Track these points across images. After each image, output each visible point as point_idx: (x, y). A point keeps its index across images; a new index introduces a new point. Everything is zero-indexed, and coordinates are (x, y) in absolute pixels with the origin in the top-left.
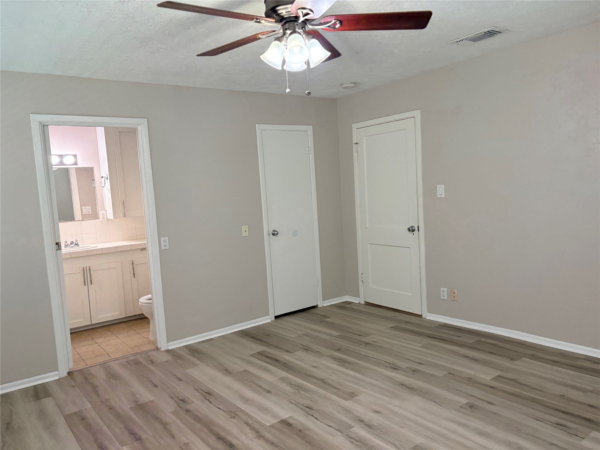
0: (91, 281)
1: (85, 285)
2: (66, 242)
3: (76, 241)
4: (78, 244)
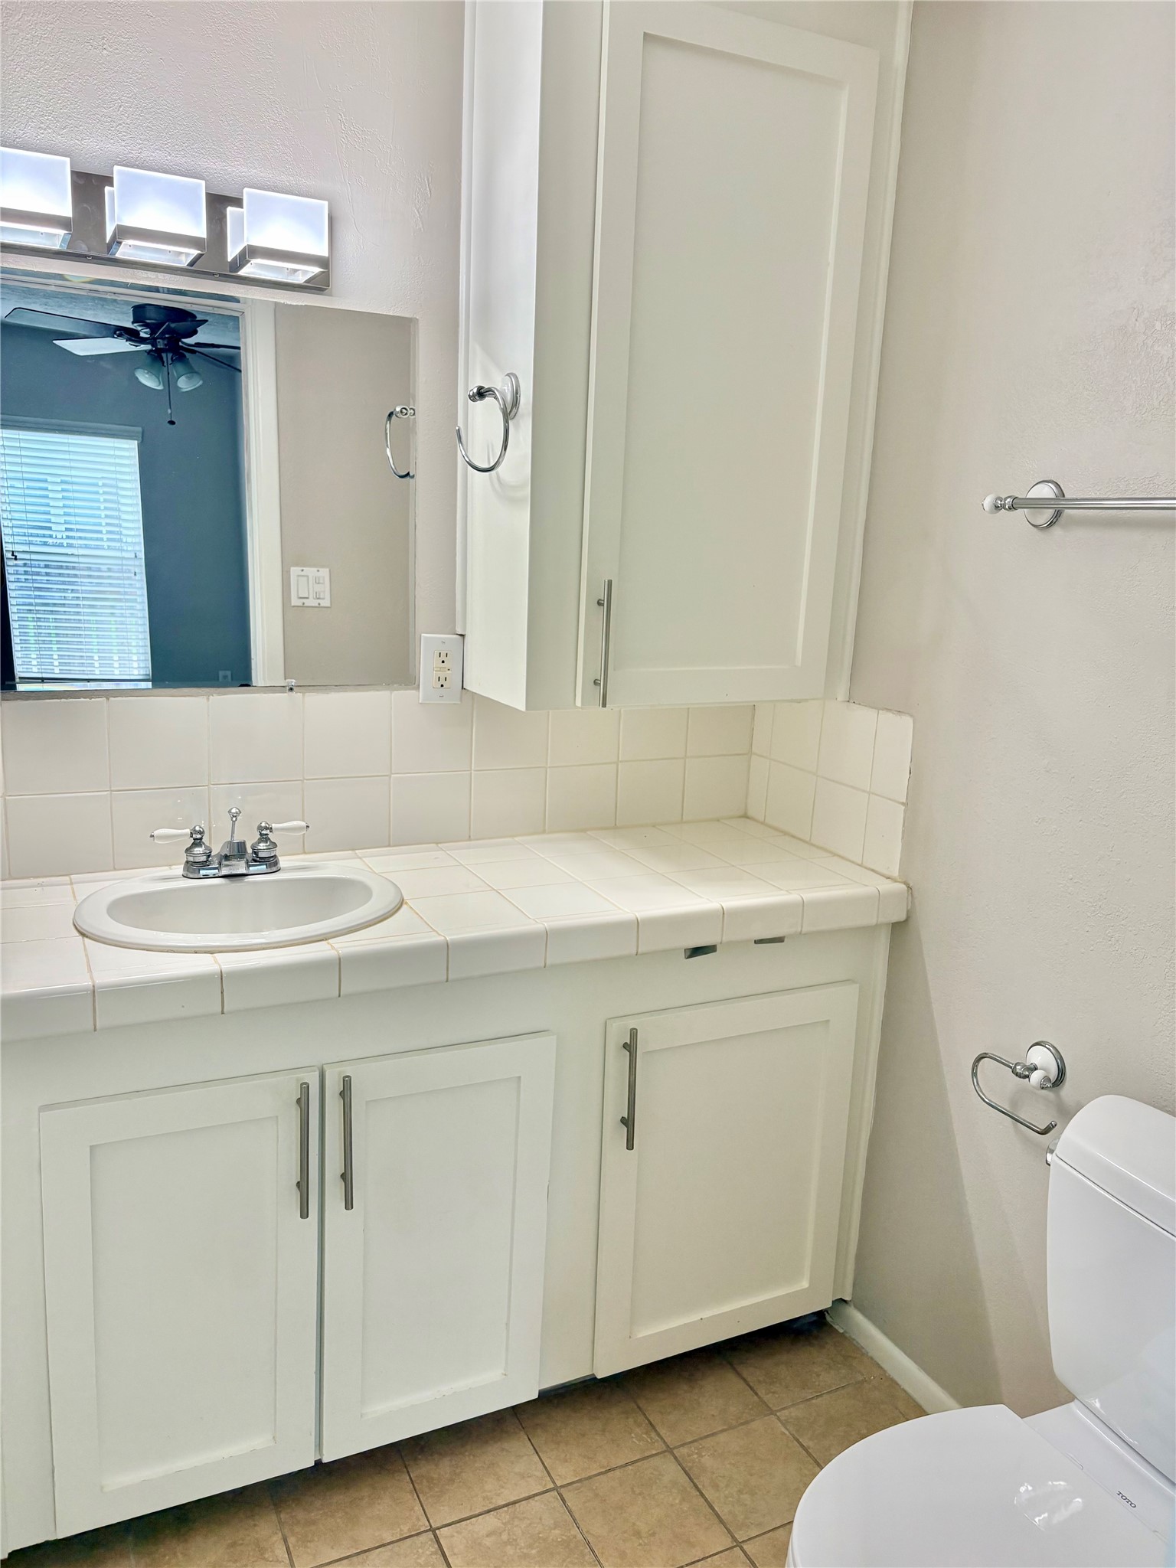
0: (346, 1177)
1: (304, 1214)
2: (197, 839)
3: (264, 832)
4: (275, 856)
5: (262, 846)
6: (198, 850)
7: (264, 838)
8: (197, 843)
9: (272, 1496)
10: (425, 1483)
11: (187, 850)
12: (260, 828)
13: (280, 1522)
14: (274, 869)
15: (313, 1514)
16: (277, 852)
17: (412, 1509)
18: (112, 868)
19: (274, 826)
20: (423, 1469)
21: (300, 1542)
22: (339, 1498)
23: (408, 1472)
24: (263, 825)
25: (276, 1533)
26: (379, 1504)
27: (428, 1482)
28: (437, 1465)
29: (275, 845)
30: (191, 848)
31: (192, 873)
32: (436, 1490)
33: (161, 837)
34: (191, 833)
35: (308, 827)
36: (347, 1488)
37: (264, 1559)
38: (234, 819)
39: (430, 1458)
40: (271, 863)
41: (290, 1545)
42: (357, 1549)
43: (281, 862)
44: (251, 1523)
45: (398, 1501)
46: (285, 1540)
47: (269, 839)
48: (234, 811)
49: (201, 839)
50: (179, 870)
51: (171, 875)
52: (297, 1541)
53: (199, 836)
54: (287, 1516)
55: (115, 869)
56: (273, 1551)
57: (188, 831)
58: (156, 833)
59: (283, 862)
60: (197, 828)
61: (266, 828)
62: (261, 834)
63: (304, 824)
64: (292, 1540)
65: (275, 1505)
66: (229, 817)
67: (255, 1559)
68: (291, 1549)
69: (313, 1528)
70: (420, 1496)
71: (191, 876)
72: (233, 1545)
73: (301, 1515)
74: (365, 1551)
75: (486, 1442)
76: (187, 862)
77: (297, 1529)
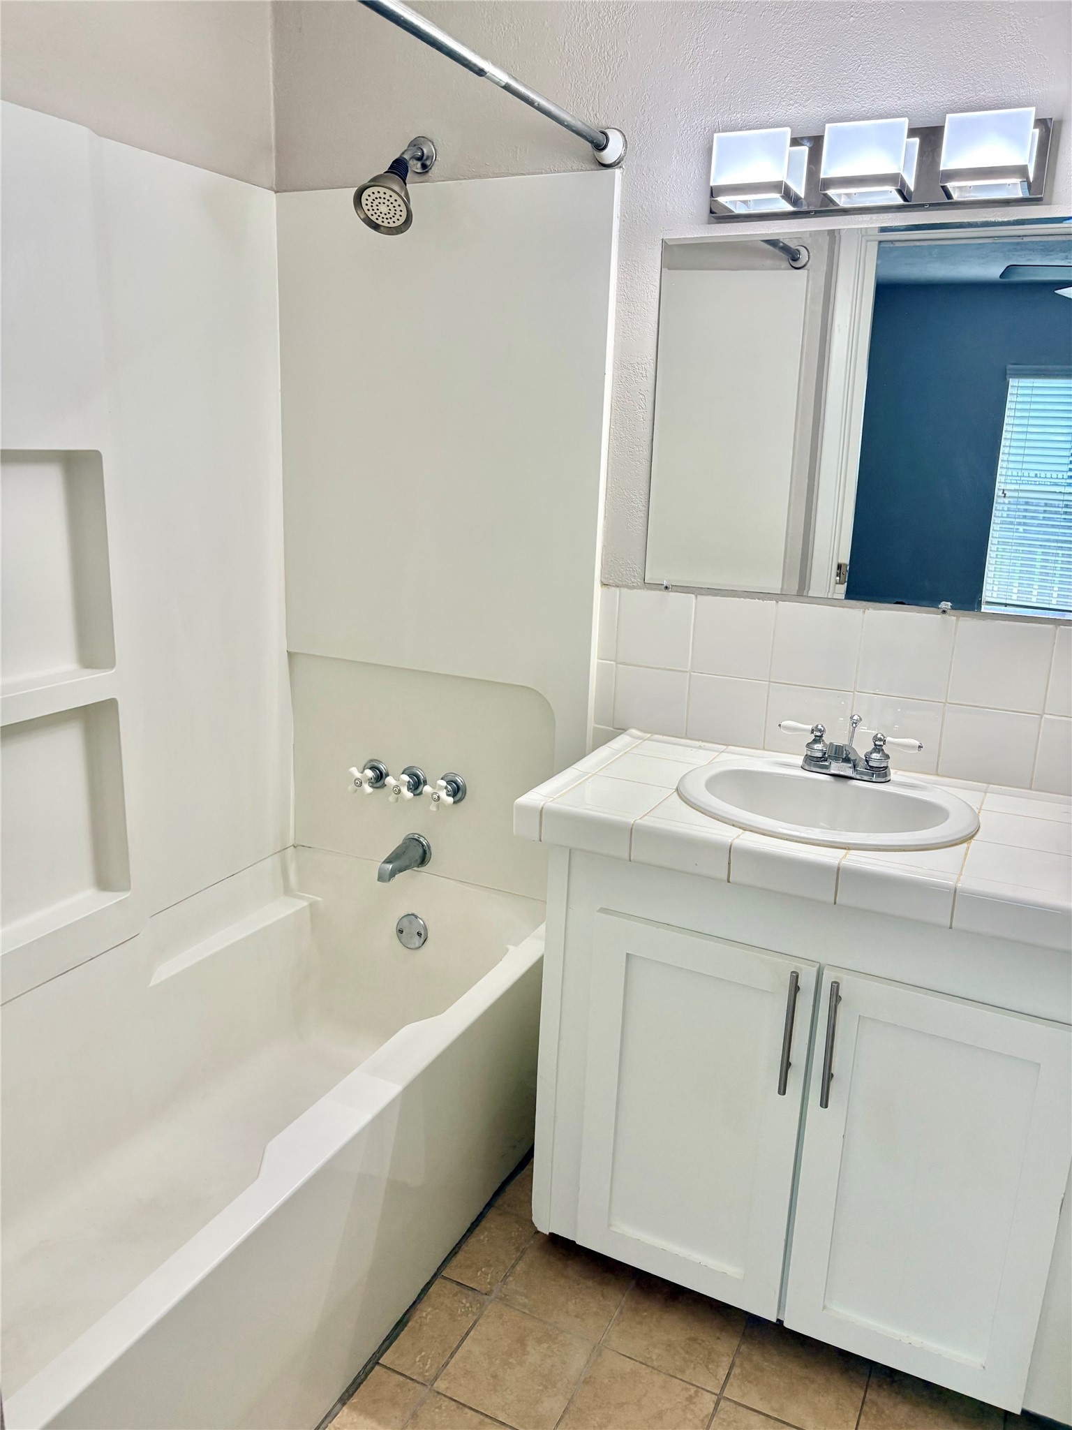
0: (826, 1077)
1: (782, 1091)
2: (817, 736)
3: (877, 743)
4: (886, 768)
5: (875, 756)
6: (818, 746)
7: (878, 749)
8: (818, 739)
9: (746, 1327)
10: (874, 1411)
11: (808, 745)
12: (876, 738)
13: (738, 1350)
14: (883, 780)
15: (766, 1364)
16: (890, 764)
17: (847, 1422)
18: (762, 748)
19: (888, 739)
20: (880, 1398)
21: (741, 1377)
22: (796, 1369)
23: (866, 1391)
24: (879, 736)
25: (729, 1356)
26: (823, 1396)
27: (877, 1411)
28: (895, 1405)
29: (887, 757)
30: (811, 743)
31: (808, 765)
32: (880, 1423)
33: (788, 728)
34: (813, 730)
35: (920, 747)
36: (806, 1367)
37: (707, 1367)
38: (854, 725)
39: (894, 1394)
40: (879, 773)
41: (733, 1373)
42: (779, 1416)
43: (891, 775)
44: (718, 1335)
45: (840, 1407)
46: (731, 1368)
47: (883, 750)
48: (855, 717)
49: (821, 736)
50: (800, 760)
51: (789, 763)
52: (739, 1374)
53: (819, 734)
54: (746, 1350)
55: (764, 749)
56: (717, 1366)
57: (810, 727)
58: (784, 723)
59: (894, 775)
60: (820, 727)
61: (880, 740)
62: (875, 745)
63: (917, 743)
64: (736, 1370)
65: (743, 1334)
66: (849, 722)
67: (701, 1362)
68: (732, 1376)
69: (759, 1374)
70: (862, 1417)
71: (806, 768)
72: (694, 1340)
73: (757, 1358)
74: (784, 1423)
75: (956, 1421)
76: (806, 755)
77: (747, 1366)
